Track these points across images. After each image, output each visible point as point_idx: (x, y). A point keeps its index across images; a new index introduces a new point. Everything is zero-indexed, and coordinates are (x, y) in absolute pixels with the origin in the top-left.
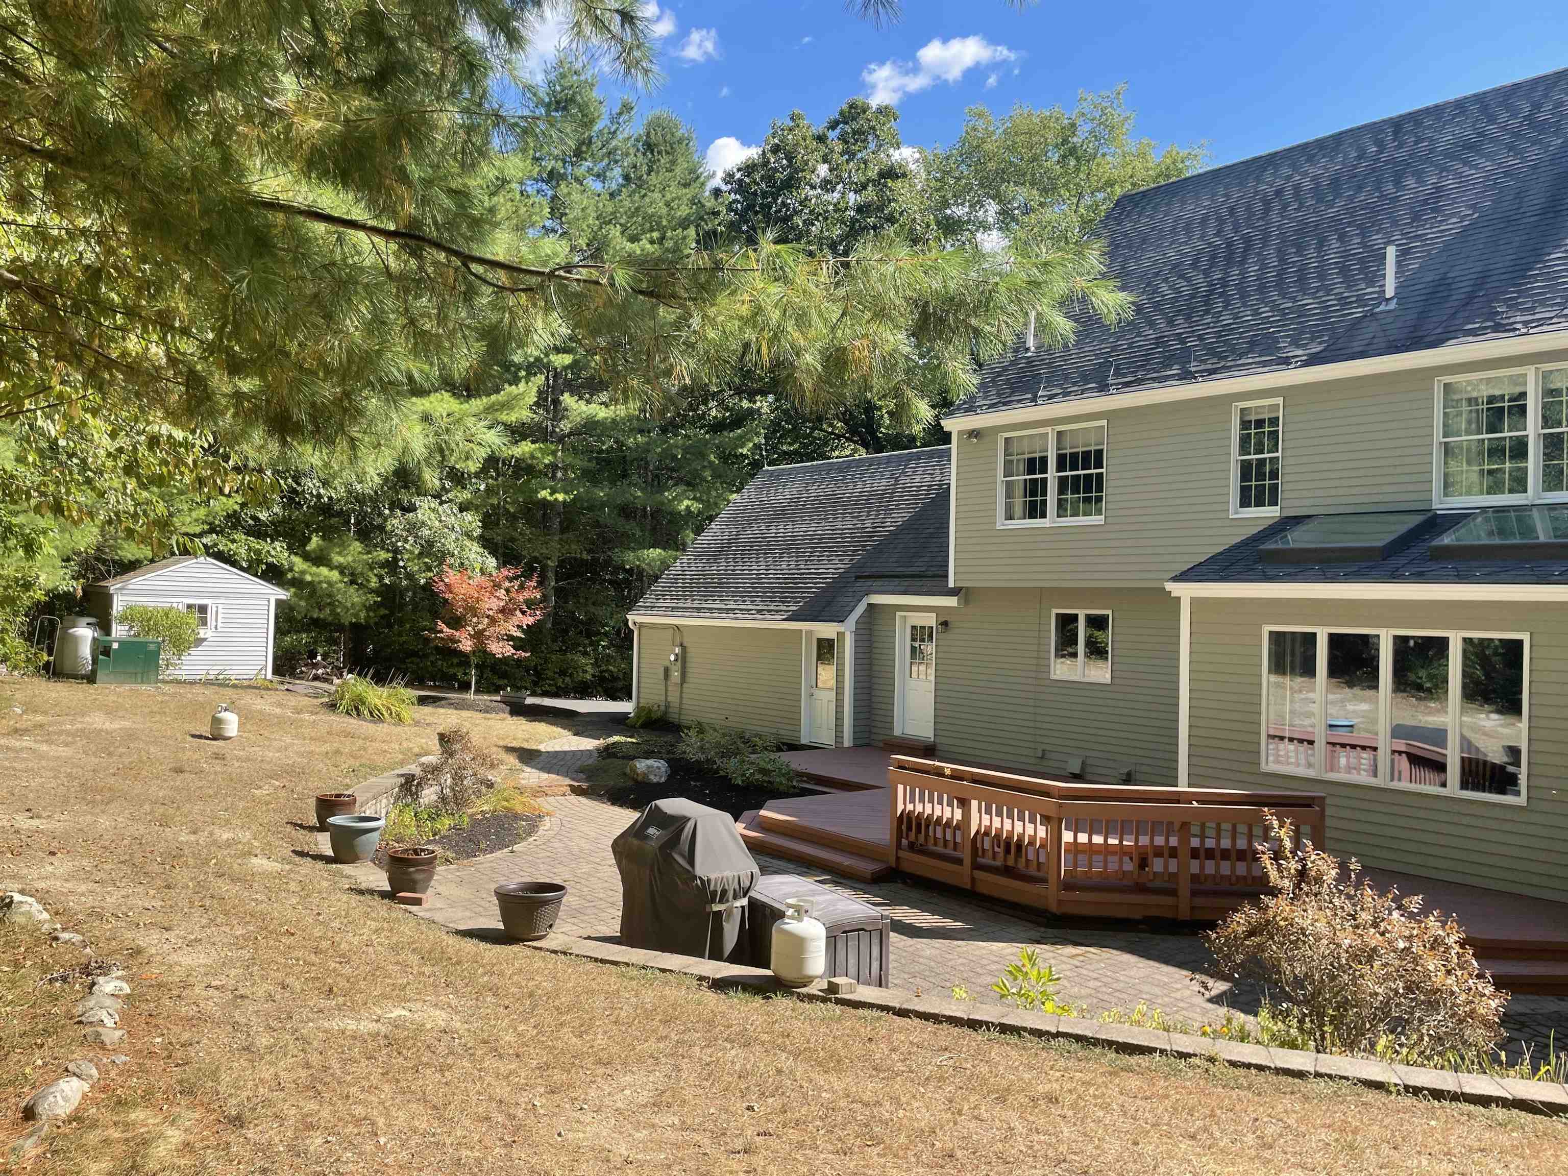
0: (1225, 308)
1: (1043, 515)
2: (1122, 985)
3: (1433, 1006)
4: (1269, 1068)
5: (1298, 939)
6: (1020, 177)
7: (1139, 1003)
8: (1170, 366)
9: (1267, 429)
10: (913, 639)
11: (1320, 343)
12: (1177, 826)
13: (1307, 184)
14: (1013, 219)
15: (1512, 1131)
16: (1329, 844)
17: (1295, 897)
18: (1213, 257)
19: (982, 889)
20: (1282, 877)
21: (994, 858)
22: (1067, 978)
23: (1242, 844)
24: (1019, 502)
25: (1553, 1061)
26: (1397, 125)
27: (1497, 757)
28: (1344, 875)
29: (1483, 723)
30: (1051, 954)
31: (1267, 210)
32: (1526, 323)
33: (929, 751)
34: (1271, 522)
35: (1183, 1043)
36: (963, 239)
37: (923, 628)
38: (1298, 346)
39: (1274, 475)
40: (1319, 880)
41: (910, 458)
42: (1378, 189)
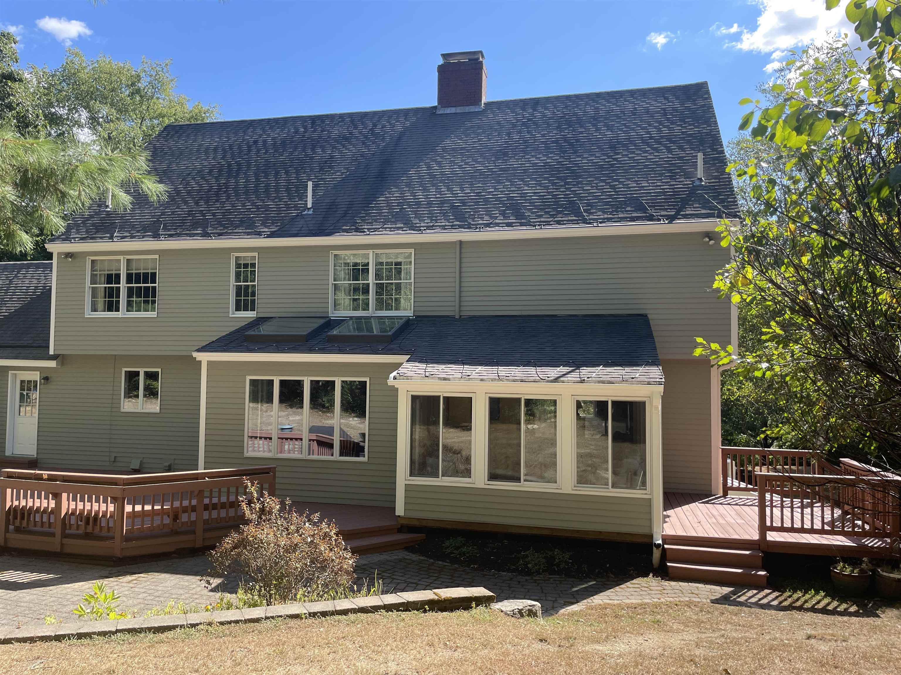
0: (227, 200)
1: (117, 310)
2: (160, 592)
3: (323, 569)
4: (241, 621)
5: (259, 546)
6: (104, 99)
7: (170, 601)
8: (196, 228)
9: (249, 269)
10: (22, 389)
11: (276, 226)
12: (196, 493)
13: (269, 140)
14: (99, 124)
15: (358, 624)
16: (277, 492)
17: (259, 523)
18: (220, 171)
19: (68, 550)
20: (252, 514)
21: (78, 529)
22: (125, 596)
23: (232, 498)
24: (101, 301)
25: (376, 585)
26: (315, 120)
27: (356, 439)
28: (283, 509)
29: (351, 422)
30: (115, 583)
31: (249, 150)
32: (368, 229)
33: (32, 464)
34: (252, 320)
35: (193, 618)
36: (64, 129)
37: (29, 382)
38: (266, 227)
39: (253, 294)
40: (270, 513)
41: (22, 267)
42: (304, 151)
